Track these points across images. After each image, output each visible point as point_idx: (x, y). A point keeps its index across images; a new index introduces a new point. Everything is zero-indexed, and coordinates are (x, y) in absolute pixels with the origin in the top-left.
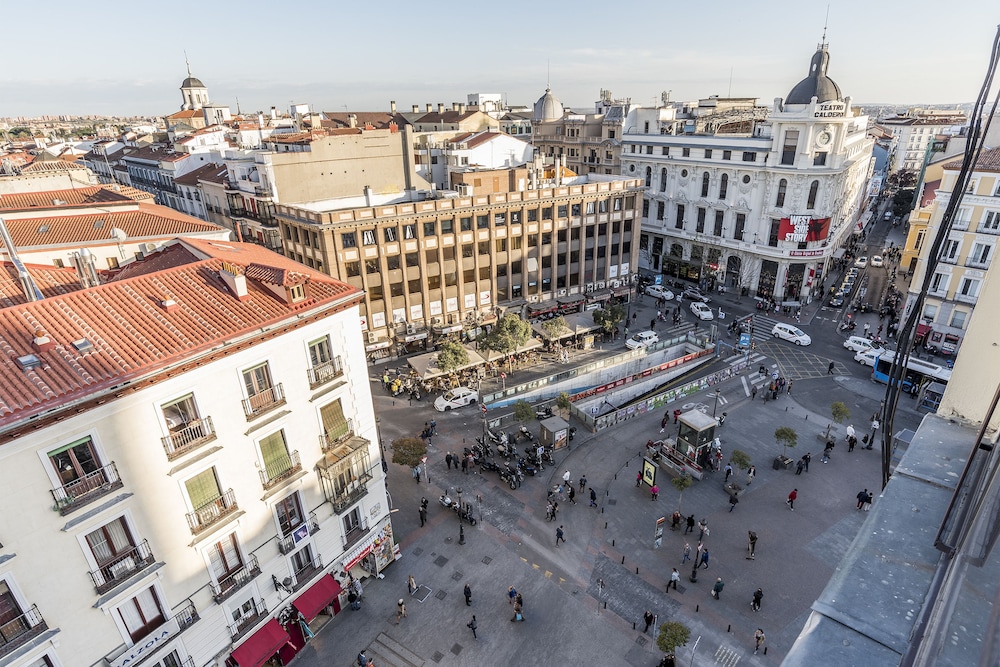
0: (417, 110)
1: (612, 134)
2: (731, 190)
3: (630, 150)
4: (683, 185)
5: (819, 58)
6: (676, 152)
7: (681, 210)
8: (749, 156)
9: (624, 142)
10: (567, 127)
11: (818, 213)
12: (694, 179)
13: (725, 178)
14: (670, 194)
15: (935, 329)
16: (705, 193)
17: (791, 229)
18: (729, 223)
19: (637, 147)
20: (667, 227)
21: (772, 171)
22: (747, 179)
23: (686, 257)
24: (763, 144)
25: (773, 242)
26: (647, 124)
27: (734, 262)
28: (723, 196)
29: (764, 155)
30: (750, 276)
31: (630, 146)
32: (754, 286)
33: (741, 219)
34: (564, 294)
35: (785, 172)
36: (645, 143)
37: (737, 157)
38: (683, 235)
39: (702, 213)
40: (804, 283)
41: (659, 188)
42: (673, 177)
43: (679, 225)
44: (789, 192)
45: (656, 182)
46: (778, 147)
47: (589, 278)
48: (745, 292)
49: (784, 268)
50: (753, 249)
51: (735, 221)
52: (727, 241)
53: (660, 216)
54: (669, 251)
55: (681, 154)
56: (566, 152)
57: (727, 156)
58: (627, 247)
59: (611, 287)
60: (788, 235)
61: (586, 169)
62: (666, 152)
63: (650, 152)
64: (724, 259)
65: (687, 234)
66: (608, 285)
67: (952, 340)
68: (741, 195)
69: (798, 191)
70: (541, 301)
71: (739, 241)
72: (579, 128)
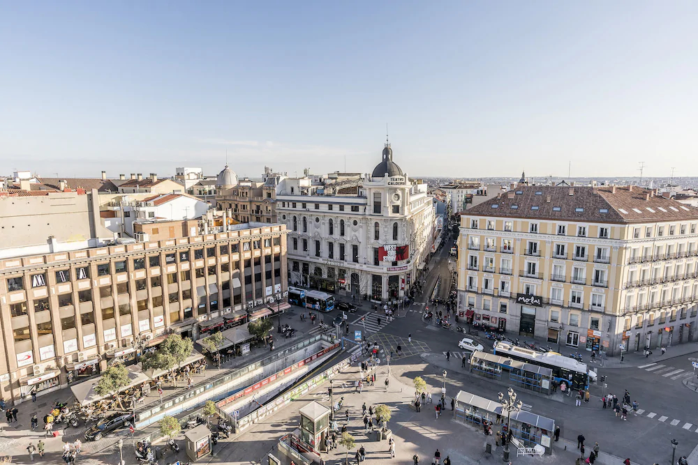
0: (123, 178)
1: (269, 195)
2: (347, 230)
3: (281, 206)
4: (317, 227)
5: (386, 151)
6: (311, 207)
7: (318, 244)
8: (355, 208)
9: (277, 200)
10: (240, 191)
11: (401, 242)
12: (324, 224)
13: (342, 222)
14: (310, 233)
15: (476, 312)
16: (331, 233)
17: (386, 254)
18: (349, 251)
19: (286, 203)
20: (310, 256)
21: (369, 217)
22: (355, 223)
23: (325, 276)
24: (361, 201)
25: (377, 263)
26: (292, 189)
27: (355, 277)
28: (342, 234)
29: (363, 207)
30: (366, 287)
31: (281, 203)
32: (369, 293)
33: (355, 249)
34: (230, 312)
35: (376, 219)
36: (291, 201)
37: (348, 209)
38: (320, 260)
39: (331, 245)
40: (400, 288)
41: (302, 230)
42: (311, 222)
43: (318, 254)
44: (381, 230)
45: (300, 227)
46: (371, 201)
47: (249, 297)
48: (366, 296)
49: (385, 279)
50: (365, 268)
51: (352, 250)
52: (348, 264)
53: (305, 249)
54: (313, 272)
55: (314, 207)
56: (239, 207)
57: (342, 209)
58: (278, 272)
59: (268, 302)
60: (384, 257)
61: (254, 218)
62: (304, 206)
63: (295, 206)
64: (348, 275)
65: (323, 260)
66: (265, 301)
67: (487, 318)
68: (354, 233)
69: (386, 229)
70: (210, 319)
71: (356, 263)
72: (247, 191)
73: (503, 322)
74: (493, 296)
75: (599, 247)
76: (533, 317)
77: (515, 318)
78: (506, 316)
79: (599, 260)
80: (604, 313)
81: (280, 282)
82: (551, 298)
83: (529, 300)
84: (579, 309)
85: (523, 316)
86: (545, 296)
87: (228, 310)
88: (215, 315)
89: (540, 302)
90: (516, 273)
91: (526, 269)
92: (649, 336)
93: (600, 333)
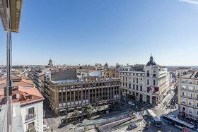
1: (117, 70)
2: (139, 81)
5: (151, 58)
6: (128, 74)
7: (130, 85)
8: (141, 74)
9: (119, 72)
13: (137, 79)
14: (128, 82)
15: (186, 113)
16: (134, 82)
20: (127, 88)
22: (141, 79)
23: (132, 94)
25: (148, 92)
27: (141, 95)
29: (144, 74)
30: (145, 99)
35: (147, 78)
36: (123, 72)
39: (134, 85)
41: (126, 80)
42: (128, 78)
44: (149, 82)
48: (145, 102)
49: (151, 97)
50: (144, 93)
51: (140, 87)
52: (139, 91)
53: (126, 86)
56: (109, 74)
57: (137, 75)
58: (118, 92)
60: (151, 90)
65: (131, 90)
74: (193, 108)
81: (118, 94)
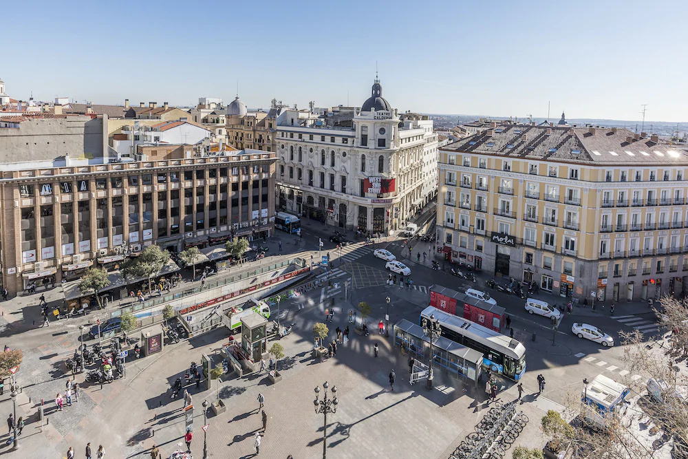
0: (143, 106)
1: (271, 125)
2: (337, 161)
3: (281, 135)
4: (311, 157)
5: (377, 87)
6: (306, 137)
7: (311, 173)
8: (345, 140)
9: (277, 130)
10: (245, 120)
11: (385, 176)
12: (317, 154)
13: (333, 153)
15: (453, 249)
16: (323, 163)
17: (371, 185)
18: (338, 182)
19: (285, 133)
20: (303, 185)
21: (357, 149)
22: (344, 154)
23: (316, 205)
25: (363, 195)
26: (292, 120)
27: (343, 207)
28: (333, 165)
29: (352, 139)
30: (352, 220)
31: (281, 133)
32: (356, 224)
33: (344, 179)
34: (215, 231)
35: (362, 151)
36: (289, 131)
37: (339, 140)
38: (312, 190)
39: (322, 175)
42: (306, 152)
43: (311, 183)
44: (367, 162)
45: (296, 156)
46: (358, 133)
47: (235, 219)
48: (352, 227)
49: (370, 211)
50: (351, 198)
52: (336, 194)
53: (300, 178)
55: (309, 138)
56: (245, 136)
57: (333, 140)
58: (265, 198)
59: (253, 226)
60: (369, 189)
61: (257, 147)
62: (300, 137)
63: (292, 137)
64: (337, 205)
65: (315, 190)
66: (251, 224)
67: (463, 256)
68: (343, 164)
69: (371, 162)
70: (195, 236)
71: (344, 195)
72: (252, 121)
73: (478, 261)
74: (469, 233)
75: (571, 189)
76: (508, 258)
77: (489, 257)
78: (482, 255)
79: (570, 202)
80: (576, 258)
81: (266, 207)
82: (524, 238)
83: (502, 239)
84: (552, 252)
85: (498, 256)
86: (518, 236)
87: (213, 230)
88: (201, 233)
89: (514, 242)
90: (491, 211)
91: (500, 207)
92: (631, 287)
93: (573, 278)
